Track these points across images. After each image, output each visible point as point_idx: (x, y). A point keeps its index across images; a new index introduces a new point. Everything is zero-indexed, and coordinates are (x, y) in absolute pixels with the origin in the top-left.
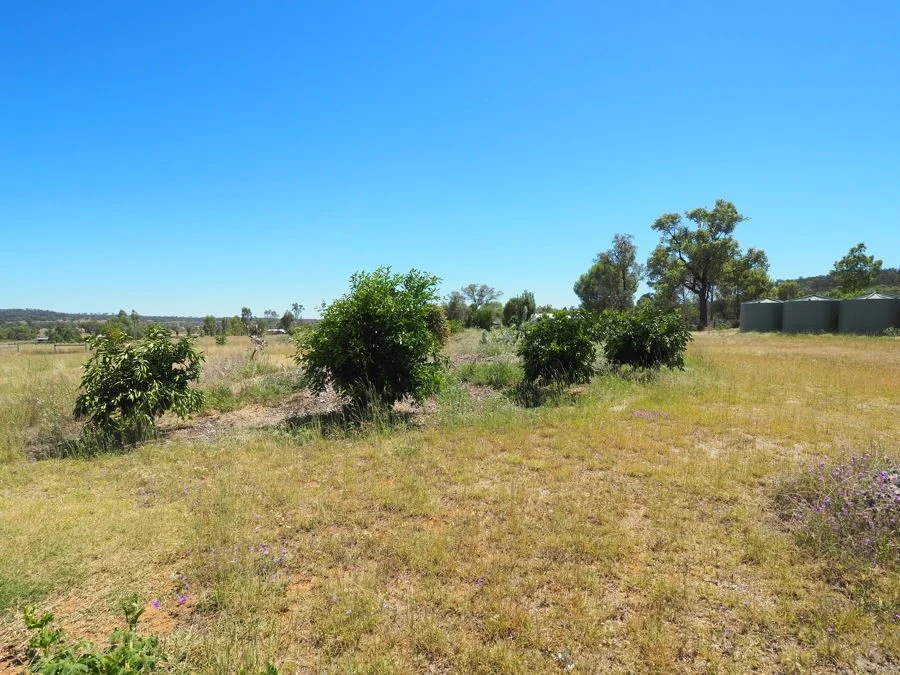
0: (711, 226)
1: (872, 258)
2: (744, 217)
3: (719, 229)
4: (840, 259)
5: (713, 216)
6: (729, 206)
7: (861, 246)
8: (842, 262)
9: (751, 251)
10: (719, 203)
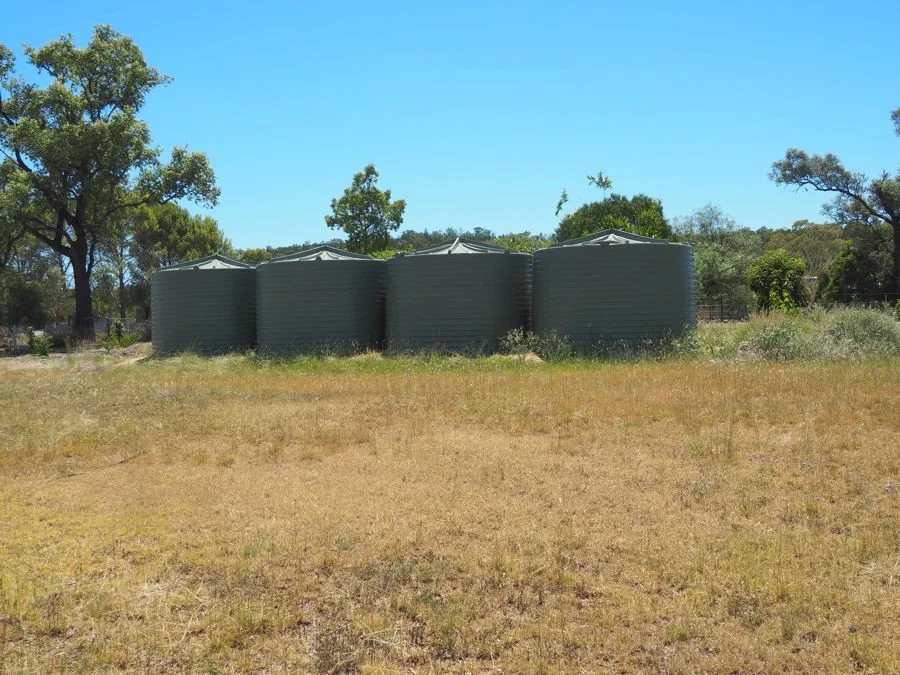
0: (89, 89)
1: (388, 195)
2: (161, 75)
3: (107, 99)
4: (340, 195)
5: (88, 57)
6: (127, 44)
7: (370, 171)
8: (344, 201)
9: (178, 156)
10: (104, 35)
